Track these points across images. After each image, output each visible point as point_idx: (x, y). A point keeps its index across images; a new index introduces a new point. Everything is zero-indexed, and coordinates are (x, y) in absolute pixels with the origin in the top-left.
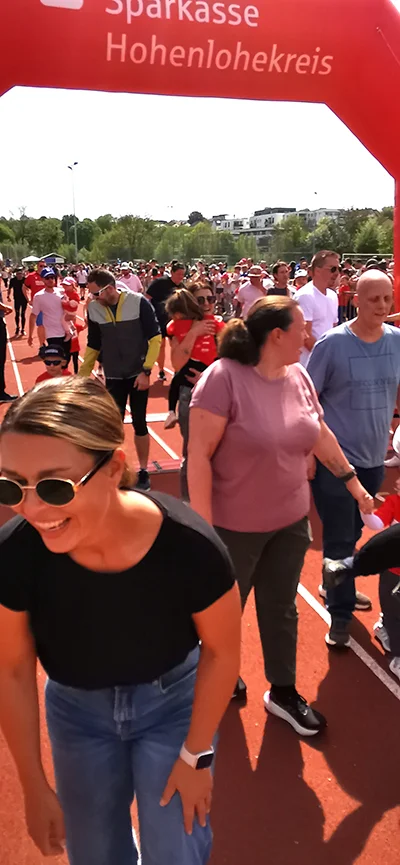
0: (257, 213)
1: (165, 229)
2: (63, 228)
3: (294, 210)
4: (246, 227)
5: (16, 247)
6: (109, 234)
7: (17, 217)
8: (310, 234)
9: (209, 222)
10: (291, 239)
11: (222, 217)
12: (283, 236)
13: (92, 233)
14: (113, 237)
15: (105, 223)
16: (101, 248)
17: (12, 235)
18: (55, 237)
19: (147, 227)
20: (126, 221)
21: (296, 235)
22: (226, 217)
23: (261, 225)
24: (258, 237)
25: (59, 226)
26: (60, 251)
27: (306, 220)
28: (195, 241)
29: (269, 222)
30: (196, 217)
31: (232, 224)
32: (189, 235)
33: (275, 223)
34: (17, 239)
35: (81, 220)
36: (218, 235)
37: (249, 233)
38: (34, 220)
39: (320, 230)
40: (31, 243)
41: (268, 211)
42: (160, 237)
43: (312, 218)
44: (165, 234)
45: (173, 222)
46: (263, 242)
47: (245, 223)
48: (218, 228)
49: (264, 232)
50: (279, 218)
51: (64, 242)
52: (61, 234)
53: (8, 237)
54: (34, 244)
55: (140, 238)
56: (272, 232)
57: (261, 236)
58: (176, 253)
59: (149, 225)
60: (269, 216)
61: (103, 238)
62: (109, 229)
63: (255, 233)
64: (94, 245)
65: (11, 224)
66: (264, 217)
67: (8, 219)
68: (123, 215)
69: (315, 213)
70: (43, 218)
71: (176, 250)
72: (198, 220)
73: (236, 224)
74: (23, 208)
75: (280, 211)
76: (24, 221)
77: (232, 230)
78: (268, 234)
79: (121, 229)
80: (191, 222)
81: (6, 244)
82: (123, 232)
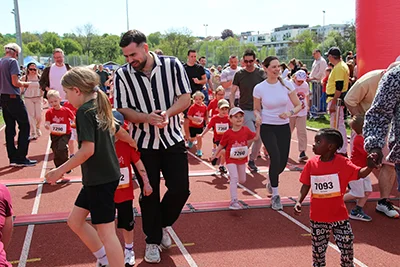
0: (277, 30)
1: (202, 43)
3: (306, 27)
4: (268, 41)
5: (83, 57)
7: (84, 34)
8: (320, 45)
9: (238, 38)
10: (303, 49)
11: (249, 33)
12: (297, 47)
17: (80, 49)
18: (114, 50)
19: (188, 41)
20: (171, 37)
21: (309, 46)
22: (253, 34)
23: (280, 39)
24: (277, 49)
26: (118, 61)
27: (317, 34)
28: (226, 51)
29: (288, 36)
30: (227, 34)
31: (256, 39)
32: (221, 47)
33: (292, 37)
34: (84, 52)
36: (245, 47)
37: (270, 46)
38: (98, 37)
39: (328, 41)
40: (95, 54)
41: (285, 28)
43: (321, 32)
44: (202, 47)
45: (209, 38)
46: (281, 52)
47: (266, 38)
48: (245, 42)
49: (282, 44)
50: (295, 33)
53: (76, 50)
54: (98, 55)
55: (181, 50)
56: (290, 44)
57: (280, 48)
58: (211, 62)
59: (190, 41)
60: (285, 32)
62: (157, 44)
63: (275, 45)
65: (79, 40)
66: (282, 33)
67: (77, 35)
68: (169, 33)
69: (324, 29)
70: (106, 35)
71: (210, 59)
72: (229, 35)
73: (259, 39)
74: (89, 27)
75: (296, 27)
76: (90, 37)
77: (256, 44)
78: (286, 46)
79: (167, 44)
80: (224, 37)
81: (75, 54)
82: (168, 46)
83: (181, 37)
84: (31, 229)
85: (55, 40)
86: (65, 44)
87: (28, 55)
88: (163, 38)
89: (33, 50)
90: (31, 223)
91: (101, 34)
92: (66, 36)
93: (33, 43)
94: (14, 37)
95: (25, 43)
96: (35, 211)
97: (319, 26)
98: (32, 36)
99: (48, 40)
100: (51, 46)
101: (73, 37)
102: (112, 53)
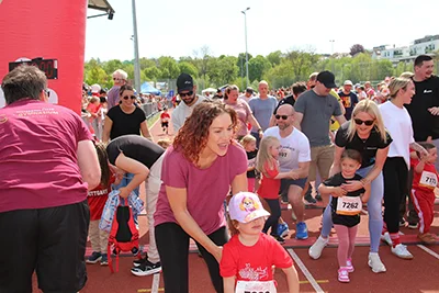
0: (417, 42)
1: (328, 61)
2: (238, 65)
4: (406, 55)
6: (278, 68)
7: (201, 56)
9: (370, 53)
11: (383, 47)
13: (263, 68)
14: (282, 70)
15: (275, 59)
16: (270, 80)
17: (196, 72)
18: (231, 72)
19: (312, 60)
20: (293, 56)
22: (386, 48)
25: (235, 62)
28: (356, 69)
29: (431, 48)
30: (357, 50)
31: (392, 53)
32: (349, 65)
33: (436, 50)
34: (200, 75)
35: (254, 57)
36: (377, 63)
37: (408, 60)
38: (215, 59)
40: (211, 77)
41: (428, 39)
42: (323, 68)
45: (336, 55)
47: (404, 52)
48: (378, 57)
51: (239, 75)
52: (237, 69)
53: (192, 73)
54: (213, 78)
55: (305, 69)
59: (313, 59)
60: (430, 43)
61: (272, 71)
62: (278, 63)
64: (264, 77)
65: (195, 63)
66: (423, 45)
67: (193, 58)
68: (290, 51)
70: (222, 57)
72: (358, 51)
73: (395, 53)
74: (206, 49)
76: (207, 59)
77: (391, 59)
79: (289, 63)
80: (353, 53)
82: (290, 65)
83: (304, 56)
85: (171, 64)
86: (181, 68)
87: (145, 80)
88: (284, 57)
89: (150, 75)
91: (218, 56)
92: (182, 60)
93: (150, 69)
94: (132, 63)
95: (142, 69)
98: (148, 61)
99: (165, 64)
100: (167, 70)
101: (189, 60)
102: (229, 76)
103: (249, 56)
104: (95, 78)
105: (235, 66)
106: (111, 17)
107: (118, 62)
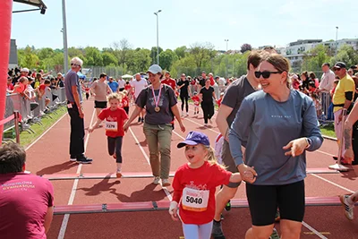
0: (292, 44)
1: (223, 56)
2: (151, 56)
3: (320, 41)
4: (283, 54)
5: (118, 69)
6: (183, 60)
7: (120, 48)
8: (332, 58)
10: (317, 62)
12: (311, 60)
13: (171, 60)
14: (186, 62)
15: (181, 53)
16: (177, 70)
17: (116, 61)
18: (145, 62)
19: (210, 55)
20: (195, 51)
21: (322, 59)
23: (295, 53)
24: (292, 61)
25: (148, 55)
27: (330, 48)
28: (245, 64)
29: (302, 50)
30: (246, 48)
32: (240, 60)
33: (306, 51)
34: (119, 64)
35: (164, 50)
38: (132, 51)
39: (341, 54)
40: (128, 66)
41: (300, 42)
42: (219, 62)
43: (334, 46)
44: (223, 61)
45: (230, 51)
46: (296, 64)
47: (282, 52)
49: (296, 57)
50: (309, 48)
52: (150, 60)
53: (113, 62)
54: (130, 66)
55: (205, 62)
56: (304, 57)
57: (294, 60)
58: (230, 73)
59: (212, 54)
60: (301, 46)
61: (178, 63)
62: (183, 56)
63: (290, 58)
64: (172, 68)
65: (115, 53)
66: (296, 47)
67: (114, 50)
68: (194, 47)
69: (337, 43)
70: (138, 49)
71: (229, 70)
72: (248, 50)
74: (124, 42)
75: (310, 42)
76: (125, 51)
78: (300, 59)
79: (192, 57)
80: (243, 51)
81: (111, 66)
82: (193, 59)
83: (204, 51)
84: (66, 217)
85: (95, 53)
86: (104, 57)
88: (188, 51)
90: (67, 213)
92: (105, 50)
94: (62, 51)
95: (71, 56)
96: (70, 203)
97: (332, 41)
98: (76, 50)
99: (90, 54)
100: (92, 59)
101: (110, 51)
102: (143, 65)
103: (160, 50)
104: (28, 63)
105: (149, 57)
106: (43, 12)
107: (50, 50)
